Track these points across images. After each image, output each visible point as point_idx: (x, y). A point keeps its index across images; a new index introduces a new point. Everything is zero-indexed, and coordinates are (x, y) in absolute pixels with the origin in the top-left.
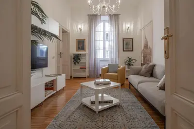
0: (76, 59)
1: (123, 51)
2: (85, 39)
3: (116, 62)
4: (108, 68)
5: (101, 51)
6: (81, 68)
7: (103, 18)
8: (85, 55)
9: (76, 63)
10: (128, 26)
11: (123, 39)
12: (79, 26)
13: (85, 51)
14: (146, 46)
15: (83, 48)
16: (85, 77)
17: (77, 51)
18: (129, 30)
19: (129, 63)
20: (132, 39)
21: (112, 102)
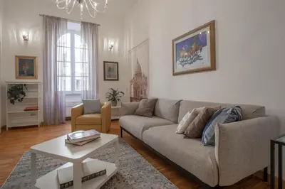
0: (16, 93)
1: (105, 79)
2: (35, 58)
3: (93, 96)
4: (82, 107)
5: (68, 80)
6: (26, 110)
7: (70, 25)
8: (35, 86)
9: (16, 101)
10: (110, 44)
11: (105, 62)
12: (24, 33)
13: (36, 78)
14: (138, 74)
15: (31, 74)
16: (37, 126)
17: (16, 78)
18: (112, 50)
19: (114, 97)
20: (117, 63)
21: (104, 172)
